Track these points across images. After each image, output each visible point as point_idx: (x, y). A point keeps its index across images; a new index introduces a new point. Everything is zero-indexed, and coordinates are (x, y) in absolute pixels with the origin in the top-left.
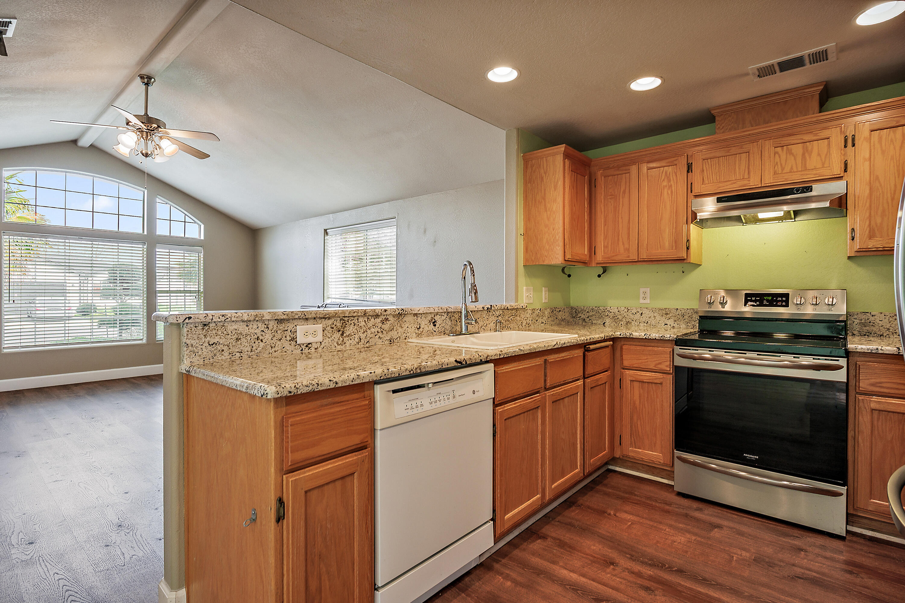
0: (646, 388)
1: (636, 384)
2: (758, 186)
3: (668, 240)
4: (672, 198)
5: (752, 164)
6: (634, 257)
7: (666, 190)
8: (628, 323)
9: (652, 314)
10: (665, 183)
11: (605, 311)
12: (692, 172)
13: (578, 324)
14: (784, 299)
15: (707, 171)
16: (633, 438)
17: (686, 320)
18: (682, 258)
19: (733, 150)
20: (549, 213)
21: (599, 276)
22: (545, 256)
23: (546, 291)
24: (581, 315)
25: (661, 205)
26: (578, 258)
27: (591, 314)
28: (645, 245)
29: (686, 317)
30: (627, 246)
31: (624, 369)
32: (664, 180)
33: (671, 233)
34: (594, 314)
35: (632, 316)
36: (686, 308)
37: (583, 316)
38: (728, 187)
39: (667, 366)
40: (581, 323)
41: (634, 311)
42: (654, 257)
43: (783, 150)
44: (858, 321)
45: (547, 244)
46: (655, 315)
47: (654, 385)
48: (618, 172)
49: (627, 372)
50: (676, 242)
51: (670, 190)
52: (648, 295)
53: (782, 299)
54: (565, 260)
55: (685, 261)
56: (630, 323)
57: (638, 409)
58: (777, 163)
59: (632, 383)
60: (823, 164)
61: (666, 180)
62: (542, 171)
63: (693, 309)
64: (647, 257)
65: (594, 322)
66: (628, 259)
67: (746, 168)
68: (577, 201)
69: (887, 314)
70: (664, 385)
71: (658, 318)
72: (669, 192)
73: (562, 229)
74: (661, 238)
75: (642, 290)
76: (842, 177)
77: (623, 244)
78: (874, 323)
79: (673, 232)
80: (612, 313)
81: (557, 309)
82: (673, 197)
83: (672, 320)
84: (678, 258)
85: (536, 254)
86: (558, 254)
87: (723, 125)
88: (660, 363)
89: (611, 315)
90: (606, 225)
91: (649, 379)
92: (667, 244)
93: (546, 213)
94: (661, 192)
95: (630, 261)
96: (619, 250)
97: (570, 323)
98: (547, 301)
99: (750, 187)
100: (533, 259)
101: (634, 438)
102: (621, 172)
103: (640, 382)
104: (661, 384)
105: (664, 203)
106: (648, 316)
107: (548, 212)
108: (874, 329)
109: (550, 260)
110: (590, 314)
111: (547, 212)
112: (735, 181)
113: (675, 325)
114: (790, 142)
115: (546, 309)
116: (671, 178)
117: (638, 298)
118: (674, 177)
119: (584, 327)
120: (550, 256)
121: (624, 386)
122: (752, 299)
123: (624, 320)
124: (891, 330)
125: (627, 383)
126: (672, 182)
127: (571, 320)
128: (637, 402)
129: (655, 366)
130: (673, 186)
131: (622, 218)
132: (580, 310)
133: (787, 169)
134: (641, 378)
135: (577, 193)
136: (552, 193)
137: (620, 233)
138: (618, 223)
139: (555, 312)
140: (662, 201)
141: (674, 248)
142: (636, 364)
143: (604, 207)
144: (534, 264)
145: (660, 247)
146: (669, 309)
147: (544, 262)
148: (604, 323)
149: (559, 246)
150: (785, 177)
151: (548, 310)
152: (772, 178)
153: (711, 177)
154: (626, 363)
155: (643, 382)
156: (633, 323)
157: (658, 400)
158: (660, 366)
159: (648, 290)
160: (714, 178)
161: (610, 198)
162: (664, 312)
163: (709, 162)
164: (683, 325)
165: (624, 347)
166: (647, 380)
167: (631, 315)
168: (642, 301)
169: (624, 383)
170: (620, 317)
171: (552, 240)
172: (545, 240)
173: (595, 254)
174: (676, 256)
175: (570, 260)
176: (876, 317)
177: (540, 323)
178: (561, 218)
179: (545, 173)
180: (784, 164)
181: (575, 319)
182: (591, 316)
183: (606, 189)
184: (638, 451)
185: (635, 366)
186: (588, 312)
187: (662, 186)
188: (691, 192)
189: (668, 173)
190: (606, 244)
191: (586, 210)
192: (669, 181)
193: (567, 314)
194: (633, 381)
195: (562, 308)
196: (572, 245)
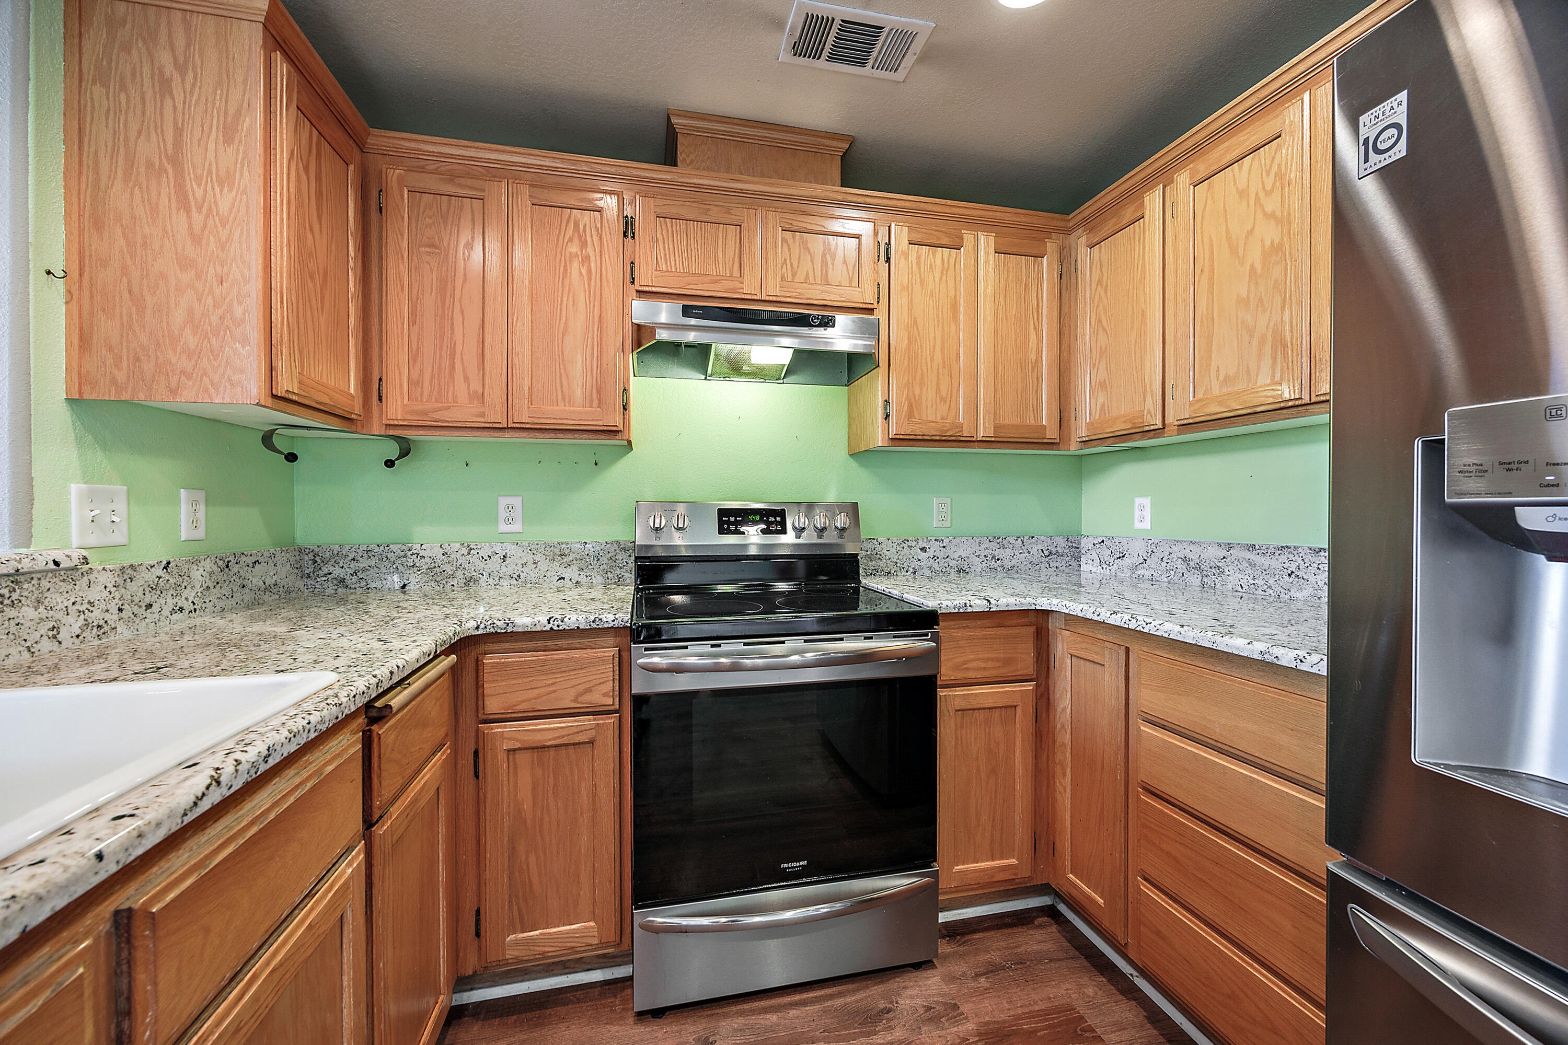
0: (551, 761)
1: (523, 759)
2: (755, 298)
3: (580, 384)
4: (589, 285)
5: (747, 251)
6: (497, 416)
7: (575, 265)
8: (469, 581)
9: (530, 558)
10: (574, 248)
11: (405, 556)
12: (633, 237)
13: (322, 594)
14: (778, 519)
15: (664, 243)
16: (515, 907)
17: (605, 566)
18: (614, 429)
19: (715, 213)
20: (196, 217)
21: (390, 464)
22: (183, 372)
23: (194, 503)
24: (331, 569)
25: (565, 299)
26: (325, 399)
27: (364, 563)
28: (526, 389)
29: (604, 560)
30: (476, 386)
31: (485, 722)
32: (570, 240)
33: (589, 369)
34: (373, 563)
35: (480, 565)
36: (603, 540)
37: (337, 572)
38: (705, 287)
39: (605, 695)
40: (330, 591)
41: (484, 553)
42: (550, 422)
43: (794, 237)
44: (864, 553)
45: (188, 331)
46: (537, 559)
47: (571, 750)
48: (450, 189)
49: (497, 728)
50: (599, 392)
51: (586, 265)
52: (518, 513)
53: (775, 519)
54: (274, 397)
55: (619, 436)
56: (476, 581)
57: (529, 822)
58: (785, 260)
59: (511, 759)
60: (851, 281)
61: (576, 240)
62: (165, 58)
63: (618, 543)
64: (530, 420)
65: (372, 585)
66: (480, 421)
67: (736, 256)
68: (319, 217)
69: (895, 540)
70: (596, 744)
71: (543, 565)
72: (584, 272)
73: (255, 286)
74: (564, 376)
75: (503, 502)
76: (873, 309)
77: (466, 379)
78: (881, 555)
79: (592, 365)
80: (427, 560)
81: (243, 559)
82: (593, 283)
83: (575, 568)
84: (605, 428)
85: (137, 359)
86: (242, 371)
87: (692, 157)
88: (588, 690)
89: (424, 564)
90: (414, 323)
91: (558, 738)
92: (578, 393)
93: (183, 216)
94: (565, 266)
95: (487, 425)
96: (455, 397)
97: (293, 595)
98: (200, 533)
99: (743, 296)
100: (121, 376)
101: (518, 904)
102: (459, 191)
103: (533, 748)
104: (592, 742)
105: (571, 294)
106: (520, 562)
107: (194, 214)
108: (881, 564)
109: (206, 390)
110: (361, 566)
111: (188, 211)
112: (719, 278)
113: (582, 579)
114: (806, 225)
115: (196, 562)
116: (589, 239)
117: (496, 520)
118: (596, 238)
119: (342, 601)
120: (205, 374)
121: (488, 769)
122: (729, 519)
123: (459, 574)
124: (898, 565)
125: (496, 762)
126: (590, 250)
127: (300, 584)
128: (527, 806)
129: (575, 701)
130: (592, 259)
131: (462, 312)
132: (328, 554)
133: (800, 277)
134: (539, 738)
135: (319, 195)
136: (211, 146)
137: (458, 351)
138: (452, 324)
139: (235, 569)
140: (567, 289)
141: (595, 403)
142: (523, 701)
143: (410, 276)
144: (125, 396)
145: (564, 399)
146: (567, 544)
147: (174, 392)
148: (404, 587)
149: (245, 341)
150: (798, 291)
151: (208, 565)
152: (778, 286)
153: (672, 259)
154: (493, 706)
155: (544, 747)
156: (483, 581)
157: (583, 785)
158: (588, 698)
159: (517, 502)
160: (677, 261)
161: (429, 253)
162: (557, 551)
163: (669, 224)
164: (598, 577)
165: (488, 660)
166: (555, 739)
167: (478, 562)
168: (503, 528)
169: (489, 764)
170: (449, 569)
171: (215, 319)
172: (178, 316)
173: (380, 399)
174: (601, 423)
175: (295, 398)
176: (883, 546)
177: (166, 612)
178: (257, 244)
179: (182, 69)
180: (795, 265)
181: (310, 582)
182: (364, 570)
183: (414, 225)
184: (531, 939)
185: (519, 708)
186: (354, 559)
187: (568, 254)
188: (633, 283)
189: (581, 227)
190: (415, 375)
191: (351, 264)
192: (584, 245)
193: (284, 570)
194: (514, 750)
195: (266, 554)
196: (301, 352)
